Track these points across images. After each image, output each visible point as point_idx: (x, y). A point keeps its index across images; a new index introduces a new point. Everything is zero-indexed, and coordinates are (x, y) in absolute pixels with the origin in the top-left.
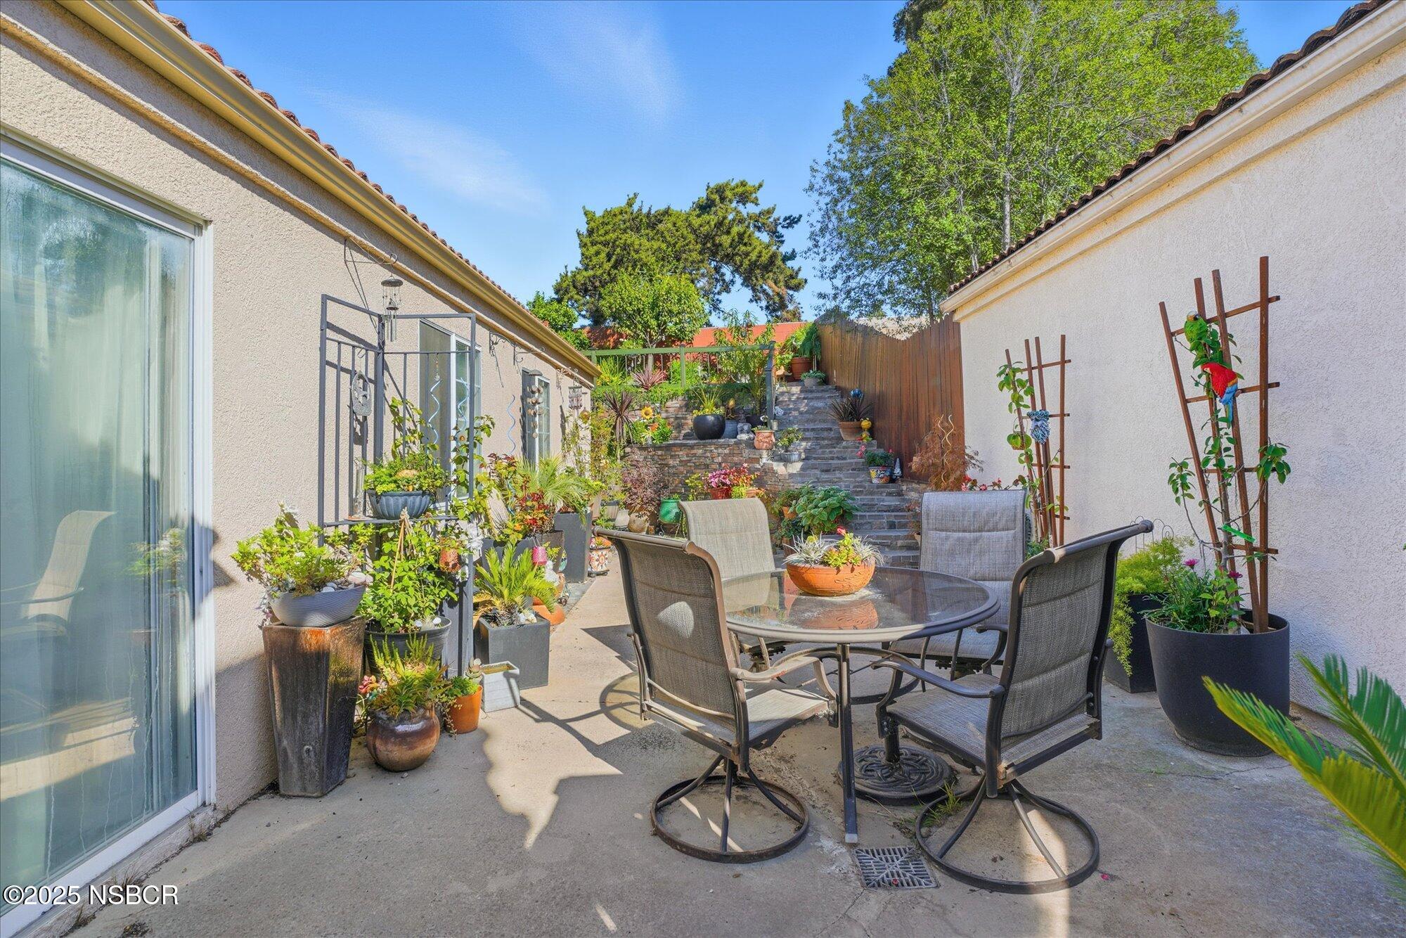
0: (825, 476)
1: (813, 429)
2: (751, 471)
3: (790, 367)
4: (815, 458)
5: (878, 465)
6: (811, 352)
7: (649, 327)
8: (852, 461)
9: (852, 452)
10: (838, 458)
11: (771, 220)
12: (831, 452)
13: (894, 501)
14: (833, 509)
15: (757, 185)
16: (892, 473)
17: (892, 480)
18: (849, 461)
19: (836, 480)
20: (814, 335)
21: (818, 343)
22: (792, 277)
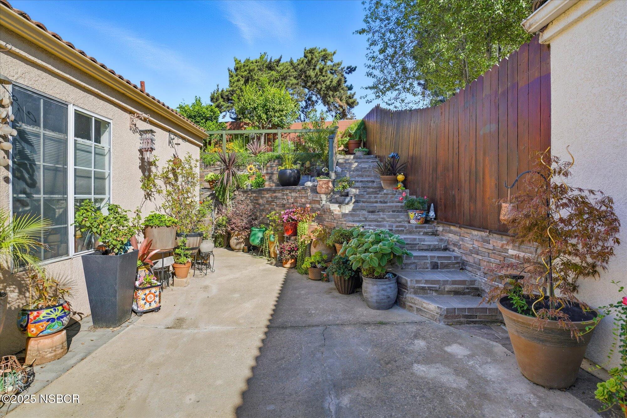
0: (371, 216)
1: (361, 181)
2: (313, 210)
3: (347, 146)
4: (363, 202)
5: (416, 209)
6: (360, 138)
7: (261, 118)
8: (392, 204)
9: (392, 197)
10: (381, 202)
11: (340, 68)
12: (375, 197)
13: (433, 241)
14: (383, 255)
15: (333, 52)
16: (427, 215)
17: (427, 221)
18: (388, 204)
19: (380, 220)
20: (363, 126)
21: (364, 131)
22: (350, 97)
